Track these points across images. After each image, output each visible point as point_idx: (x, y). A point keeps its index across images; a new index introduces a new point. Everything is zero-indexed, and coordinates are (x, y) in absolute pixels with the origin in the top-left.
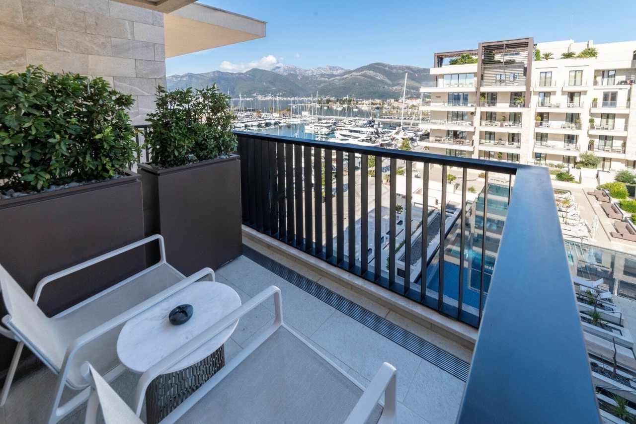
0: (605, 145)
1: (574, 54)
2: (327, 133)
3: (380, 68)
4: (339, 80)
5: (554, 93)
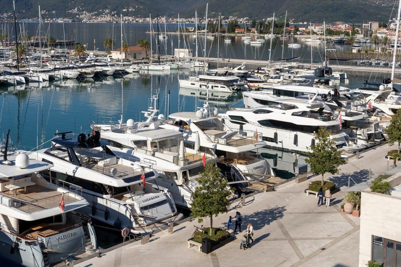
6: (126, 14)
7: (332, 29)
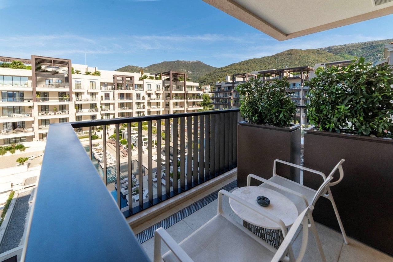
0: (107, 118)
1: (91, 73)
5: (84, 93)
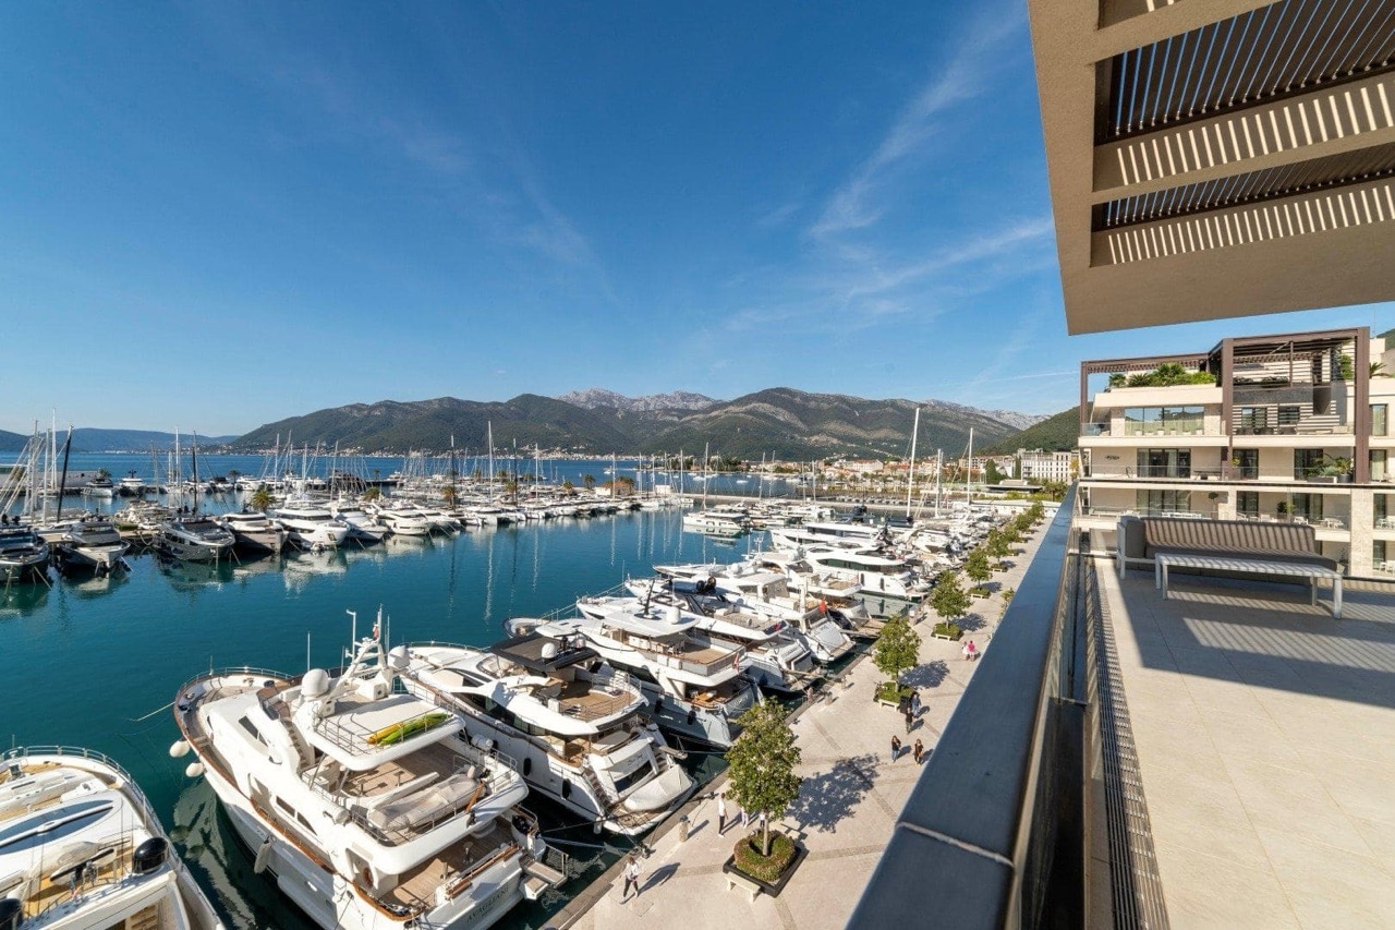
2: (735, 532)
3: (784, 399)
4: (702, 421)
6: (577, 451)
7: (783, 466)
